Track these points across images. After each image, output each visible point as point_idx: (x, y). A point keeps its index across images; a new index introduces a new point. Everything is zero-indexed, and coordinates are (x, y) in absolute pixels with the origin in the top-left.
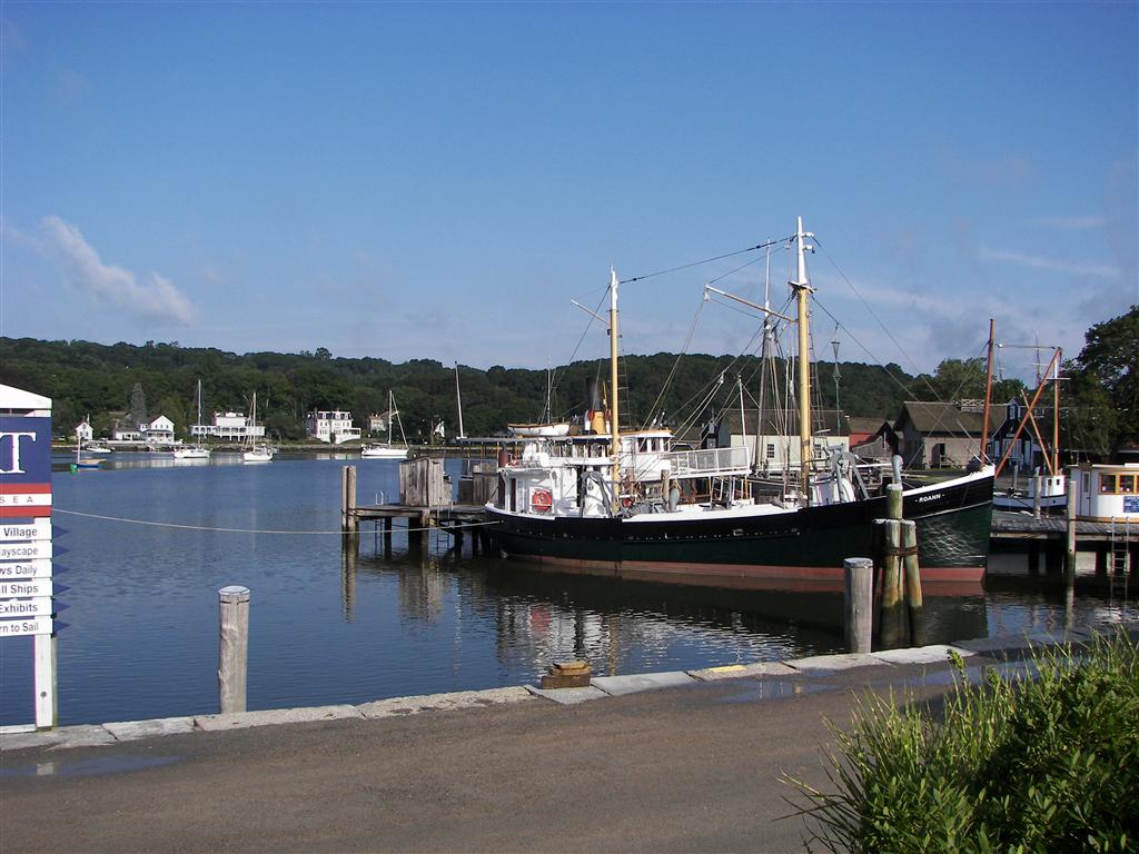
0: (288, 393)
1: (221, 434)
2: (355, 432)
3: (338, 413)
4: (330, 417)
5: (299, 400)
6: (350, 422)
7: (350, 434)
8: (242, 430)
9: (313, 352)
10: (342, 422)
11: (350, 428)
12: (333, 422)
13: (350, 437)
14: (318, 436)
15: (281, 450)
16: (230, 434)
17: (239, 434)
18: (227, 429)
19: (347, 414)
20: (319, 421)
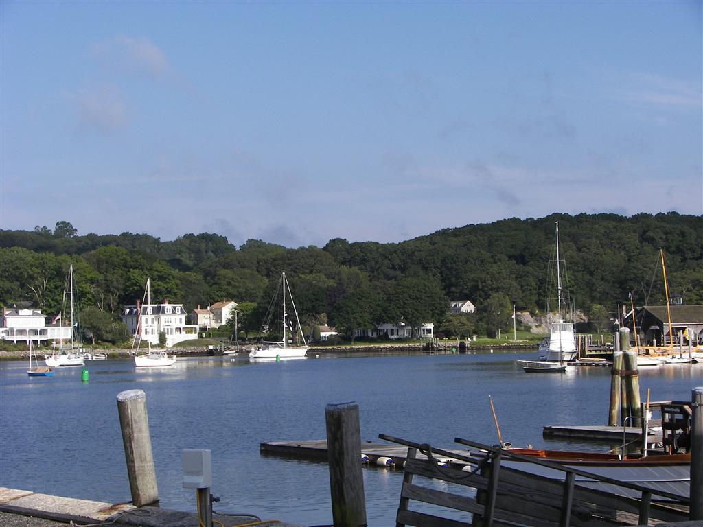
0: (92, 281)
1: (15, 338)
2: (189, 331)
3: (168, 306)
4: (158, 311)
5: (107, 291)
6: (183, 317)
7: (183, 333)
8: (43, 332)
9: (52, 228)
10: (173, 318)
11: (183, 325)
12: (163, 318)
13: (185, 337)
14: (144, 337)
15: (109, 356)
16: (28, 338)
17: (39, 338)
18: (22, 332)
19: (179, 306)
20: (144, 318)
